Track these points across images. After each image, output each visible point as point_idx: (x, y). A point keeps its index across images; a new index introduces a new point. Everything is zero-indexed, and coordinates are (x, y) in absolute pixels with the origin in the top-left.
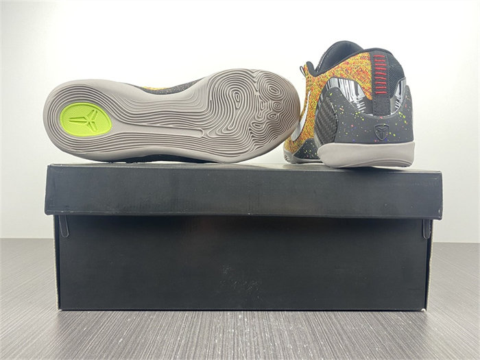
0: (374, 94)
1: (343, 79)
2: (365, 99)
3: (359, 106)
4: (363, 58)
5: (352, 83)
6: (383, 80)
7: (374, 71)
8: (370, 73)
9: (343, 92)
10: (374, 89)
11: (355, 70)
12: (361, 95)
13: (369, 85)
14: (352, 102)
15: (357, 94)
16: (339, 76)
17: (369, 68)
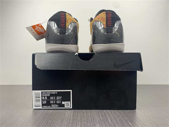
0: (107, 26)
1: (97, 21)
2: (104, 28)
3: (102, 30)
4: (104, 13)
5: (100, 22)
6: (110, 21)
7: (107, 18)
8: (105, 19)
9: (97, 26)
10: (107, 24)
11: (101, 18)
12: (103, 26)
13: (105, 23)
14: (100, 29)
15: (101, 26)
16: (96, 20)
17: (105, 17)
